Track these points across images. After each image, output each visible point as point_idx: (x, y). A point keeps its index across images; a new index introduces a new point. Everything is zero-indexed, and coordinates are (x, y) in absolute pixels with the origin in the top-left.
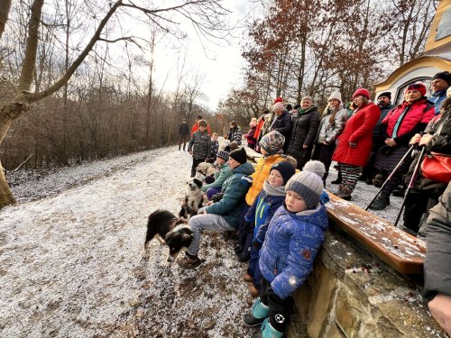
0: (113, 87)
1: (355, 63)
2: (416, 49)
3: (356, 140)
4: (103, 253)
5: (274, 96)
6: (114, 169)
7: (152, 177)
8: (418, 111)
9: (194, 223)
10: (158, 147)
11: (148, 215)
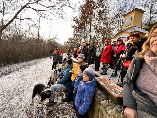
0: (23, 35)
1: (106, 32)
2: (121, 28)
3: (107, 55)
4: (12, 105)
5: (83, 40)
6: (21, 68)
7: (37, 70)
8: (121, 47)
9: (52, 88)
10: (41, 58)
11: (34, 86)
